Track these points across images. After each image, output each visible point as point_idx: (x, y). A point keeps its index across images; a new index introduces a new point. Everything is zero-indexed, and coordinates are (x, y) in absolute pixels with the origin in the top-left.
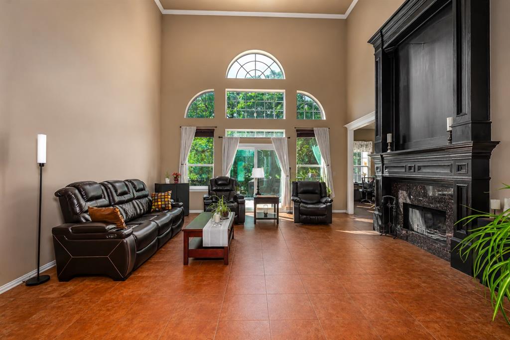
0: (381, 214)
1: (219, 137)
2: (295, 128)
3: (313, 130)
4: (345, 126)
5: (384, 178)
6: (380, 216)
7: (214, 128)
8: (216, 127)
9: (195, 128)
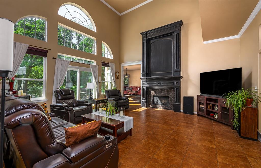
0: (145, 101)
1: (53, 58)
2: (101, 61)
3: (109, 64)
4: (121, 64)
5: (146, 87)
6: (145, 102)
7: (48, 50)
8: (50, 50)
9: (28, 46)
